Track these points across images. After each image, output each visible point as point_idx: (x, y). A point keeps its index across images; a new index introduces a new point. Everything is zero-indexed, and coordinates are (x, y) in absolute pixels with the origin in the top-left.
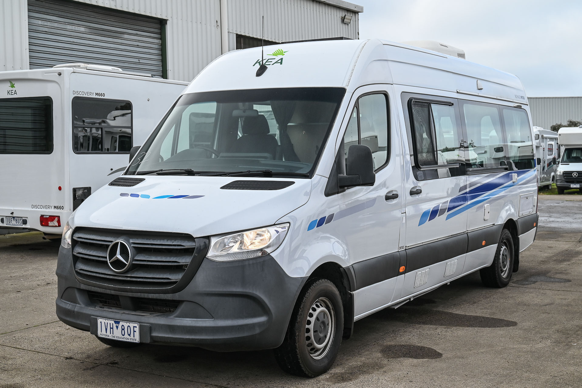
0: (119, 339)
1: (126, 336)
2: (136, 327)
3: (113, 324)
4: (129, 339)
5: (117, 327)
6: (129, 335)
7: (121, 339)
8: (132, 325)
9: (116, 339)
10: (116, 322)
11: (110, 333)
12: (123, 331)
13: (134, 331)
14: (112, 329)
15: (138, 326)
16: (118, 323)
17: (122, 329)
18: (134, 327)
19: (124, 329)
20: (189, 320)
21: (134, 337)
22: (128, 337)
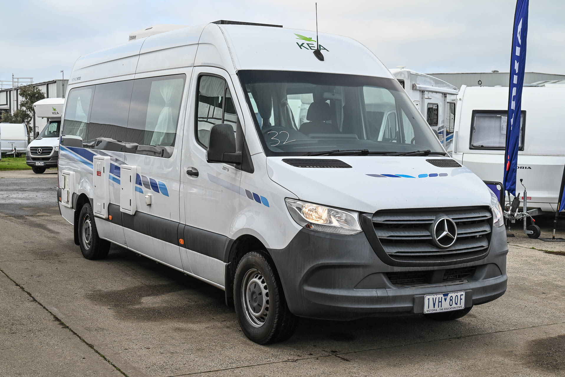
0: (447, 310)
1: (454, 305)
2: (463, 295)
3: (442, 297)
4: (456, 308)
5: (445, 299)
6: (456, 304)
7: (448, 310)
8: (459, 294)
9: (444, 311)
10: (444, 295)
11: (439, 307)
12: (451, 301)
13: (461, 299)
14: (440, 303)
15: (464, 294)
16: (447, 295)
17: (451, 300)
18: (461, 295)
19: (452, 300)
20: (493, 279)
21: (460, 304)
22: (456, 306)
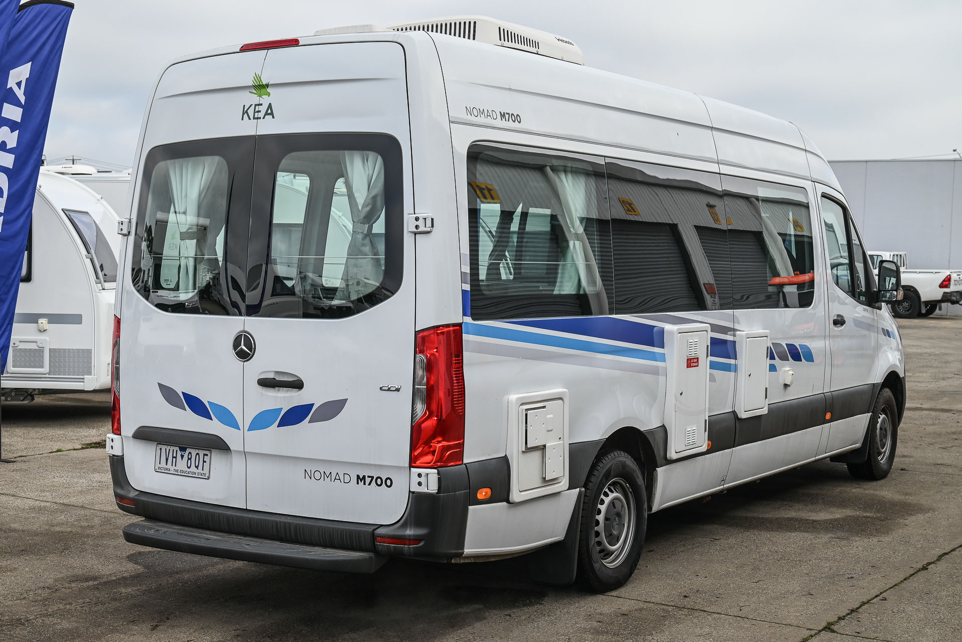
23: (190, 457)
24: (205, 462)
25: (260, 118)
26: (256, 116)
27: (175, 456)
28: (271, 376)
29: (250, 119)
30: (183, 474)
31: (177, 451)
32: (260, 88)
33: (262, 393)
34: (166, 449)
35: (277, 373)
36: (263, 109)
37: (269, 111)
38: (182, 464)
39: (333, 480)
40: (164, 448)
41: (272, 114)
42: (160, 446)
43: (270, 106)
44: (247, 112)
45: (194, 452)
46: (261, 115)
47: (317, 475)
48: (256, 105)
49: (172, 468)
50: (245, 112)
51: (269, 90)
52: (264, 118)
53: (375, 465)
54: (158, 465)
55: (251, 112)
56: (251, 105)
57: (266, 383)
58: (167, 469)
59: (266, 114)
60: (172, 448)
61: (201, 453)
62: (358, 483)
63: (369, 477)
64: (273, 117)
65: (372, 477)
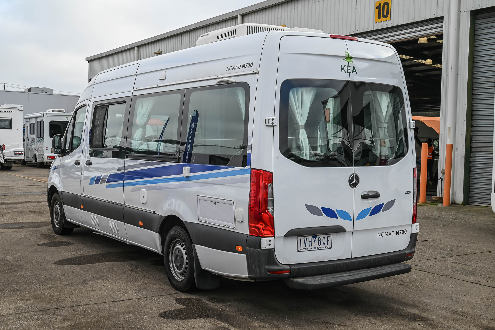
23: (319, 240)
24: (329, 240)
25: (351, 73)
26: (348, 72)
27: (310, 241)
28: (366, 193)
29: (346, 72)
30: (317, 249)
31: (311, 238)
32: (348, 58)
33: (363, 202)
34: (304, 239)
35: (369, 192)
36: (351, 68)
37: (354, 70)
38: (315, 244)
39: (388, 235)
40: (302, 238)
41: (355, 71)
42: (299, 238)
43: (354, 68)
44: (343, 68)
45: (322, 237)
46: (351, 71)
47: (383, 234)
48: (347, 66)
49: (309, 248)
50: (342, 69)
51: (352, 60)
52: (352, 73)
53: (403, 225)
54: (299, 248)
55: (345, 68)
56: (345, 66)
57: (364, 197)
58: (306, 249)
59: (353, 71)
60: (308, 238)
61: (326, 236)
62: (397, 235)
63: (400, 231)
64: (357, 73)
65: (401, 231)
